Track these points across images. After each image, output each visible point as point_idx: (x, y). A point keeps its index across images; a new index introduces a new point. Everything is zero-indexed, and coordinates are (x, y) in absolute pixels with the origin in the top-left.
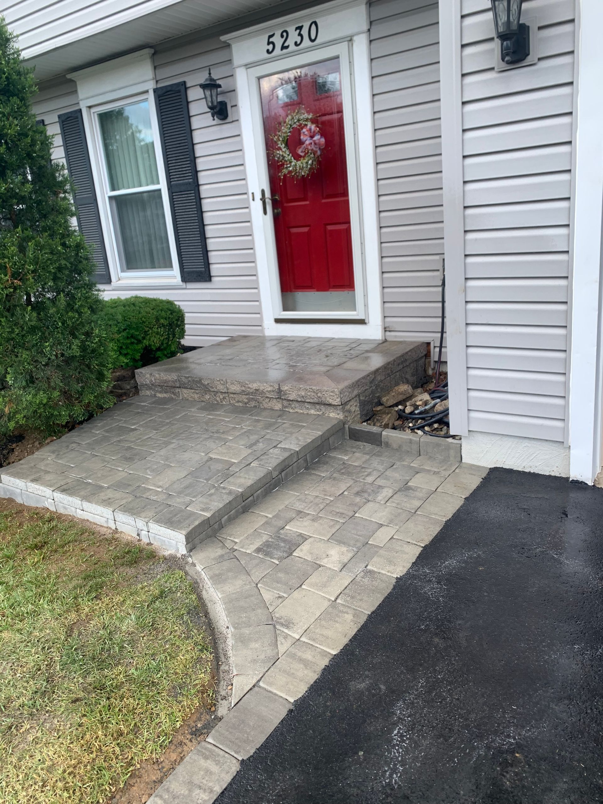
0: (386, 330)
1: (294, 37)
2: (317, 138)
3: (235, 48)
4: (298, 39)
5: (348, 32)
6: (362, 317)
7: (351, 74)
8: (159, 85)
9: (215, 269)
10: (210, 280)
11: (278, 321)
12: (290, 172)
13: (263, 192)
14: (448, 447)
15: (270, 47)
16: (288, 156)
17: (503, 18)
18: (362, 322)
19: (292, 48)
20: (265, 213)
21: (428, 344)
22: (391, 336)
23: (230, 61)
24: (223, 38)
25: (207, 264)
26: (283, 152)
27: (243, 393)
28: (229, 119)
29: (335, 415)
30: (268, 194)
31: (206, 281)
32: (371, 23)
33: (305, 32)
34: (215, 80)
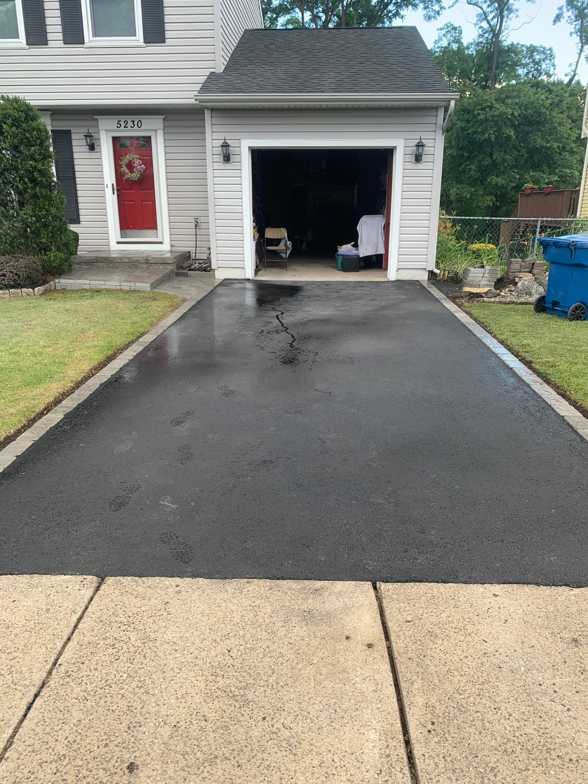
0: (172, 246)
1: (130, 124)
2: (143, 166)
3: (100, 122)
4: (133, 126)
5: (155, 128)
6: (161, 241)
7: (156, 144)
8: (54, 129)
9: (82, 218)
10: (79, 223)
11: (118, 243)
12: (128, 178)
13: (113, 185)
14: (211, 274)
15: (119, 126)
16: (127, 171)
17: (225, 152)
18: (161, 243)
19: (129, 128)
20: (114, 194)
21: (190, 252)
22: (174, 249)
23: (97, 126)
24: (95, 117)
25: (78, 215)
26: (124, 169)
27: (129, 262)
28: (95, 151)
29: (170, 267)
30: (115, 186)
31: (77, 223)
32: (164, 127)
33: (136, 123)
34: (90, 133)
